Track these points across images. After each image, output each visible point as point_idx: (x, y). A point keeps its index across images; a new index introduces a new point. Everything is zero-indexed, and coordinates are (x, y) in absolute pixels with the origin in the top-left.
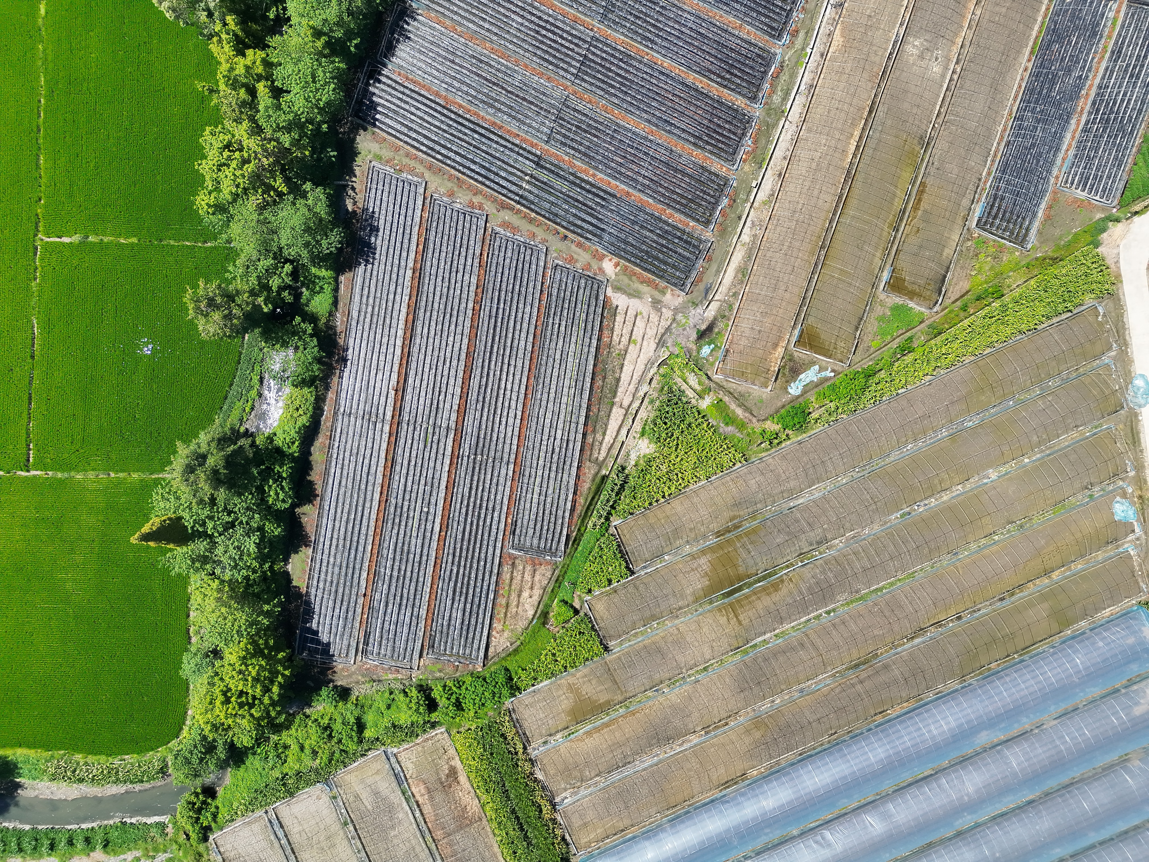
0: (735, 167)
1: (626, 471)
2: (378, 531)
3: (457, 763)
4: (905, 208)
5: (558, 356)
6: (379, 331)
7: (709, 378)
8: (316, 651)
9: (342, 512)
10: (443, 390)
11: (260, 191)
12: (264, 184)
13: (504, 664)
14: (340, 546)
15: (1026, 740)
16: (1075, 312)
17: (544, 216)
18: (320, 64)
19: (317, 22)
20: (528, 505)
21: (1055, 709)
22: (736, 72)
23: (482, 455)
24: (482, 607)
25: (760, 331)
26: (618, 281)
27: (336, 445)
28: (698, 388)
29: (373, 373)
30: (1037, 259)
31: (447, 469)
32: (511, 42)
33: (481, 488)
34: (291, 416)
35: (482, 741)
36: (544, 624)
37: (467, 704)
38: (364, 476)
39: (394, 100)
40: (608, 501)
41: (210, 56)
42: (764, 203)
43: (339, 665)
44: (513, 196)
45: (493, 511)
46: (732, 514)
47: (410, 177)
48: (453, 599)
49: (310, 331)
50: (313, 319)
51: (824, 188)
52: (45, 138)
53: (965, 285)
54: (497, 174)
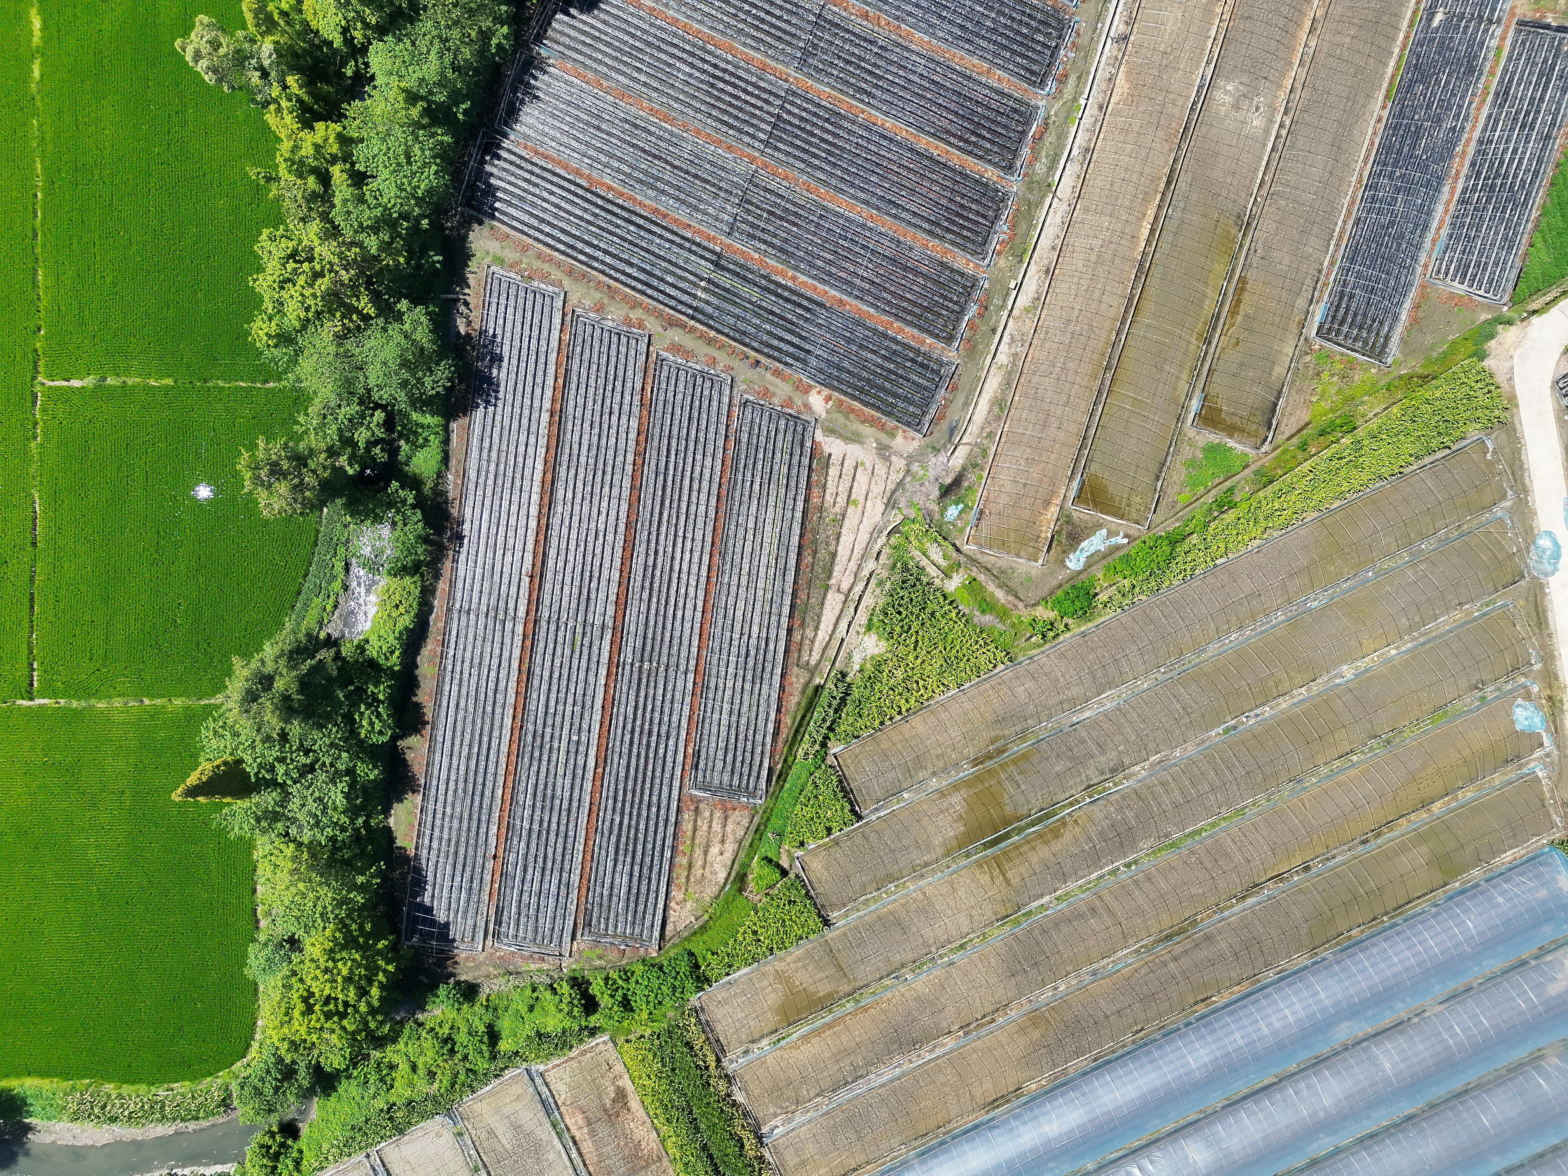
0: (987, 262)
1: (848, 679)
2: (512, 768)
3: (626, 1082)
4: (1219, 313)
5: (751, 525)
6: (506, 496)
7: (958, 550)
8: (430, 935)
9: (461, 745)
10: (596, 574)
11: (338, 314)
12: (344, 305)
13: (688, 946)
14: (460, 791)
15: (1402, 1032)
16: (1454, 448)
17: (727, 335)
18: (417, 138)
19: (410, 83)
20: (714, 730)
21: (1440, 990)
22: (984, 133)
23: (651, 661)
24: (656, 869)
25: (1025, 485)
26: (831, 421)
27: (451, 653)
28: (943, 563)
29: (500, 553)
30: (1400, 377)
31: (603, 682)
32: (677, 100)
33: (649, 707)
34: (389, 616)
35: (659, 1052)
36: (741, 890)
37: (638, 1002)
38: (490, 694)
39: (520, 183)
40: (824, 720)
41: (266, 129)
42: (1027, 310)
43: (462, 953)
44: (684, 309)
45: (668, 738)
46: (993, 734)
47: (543, 286)
48: (616, 860)
49: (411, 500)
50: (414, 482)
51: (1108, 288)
52: (44, 246)
53: (1304, 416)
54: (662, 280)
